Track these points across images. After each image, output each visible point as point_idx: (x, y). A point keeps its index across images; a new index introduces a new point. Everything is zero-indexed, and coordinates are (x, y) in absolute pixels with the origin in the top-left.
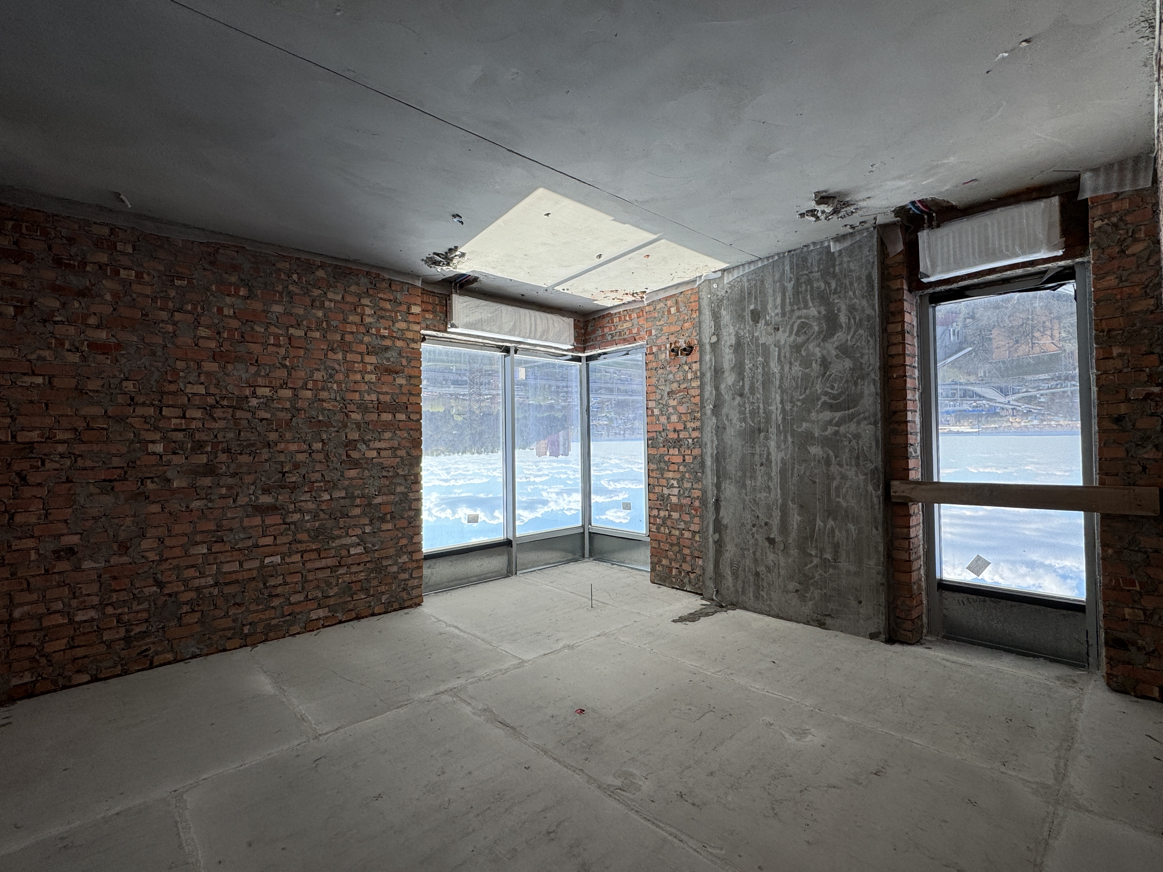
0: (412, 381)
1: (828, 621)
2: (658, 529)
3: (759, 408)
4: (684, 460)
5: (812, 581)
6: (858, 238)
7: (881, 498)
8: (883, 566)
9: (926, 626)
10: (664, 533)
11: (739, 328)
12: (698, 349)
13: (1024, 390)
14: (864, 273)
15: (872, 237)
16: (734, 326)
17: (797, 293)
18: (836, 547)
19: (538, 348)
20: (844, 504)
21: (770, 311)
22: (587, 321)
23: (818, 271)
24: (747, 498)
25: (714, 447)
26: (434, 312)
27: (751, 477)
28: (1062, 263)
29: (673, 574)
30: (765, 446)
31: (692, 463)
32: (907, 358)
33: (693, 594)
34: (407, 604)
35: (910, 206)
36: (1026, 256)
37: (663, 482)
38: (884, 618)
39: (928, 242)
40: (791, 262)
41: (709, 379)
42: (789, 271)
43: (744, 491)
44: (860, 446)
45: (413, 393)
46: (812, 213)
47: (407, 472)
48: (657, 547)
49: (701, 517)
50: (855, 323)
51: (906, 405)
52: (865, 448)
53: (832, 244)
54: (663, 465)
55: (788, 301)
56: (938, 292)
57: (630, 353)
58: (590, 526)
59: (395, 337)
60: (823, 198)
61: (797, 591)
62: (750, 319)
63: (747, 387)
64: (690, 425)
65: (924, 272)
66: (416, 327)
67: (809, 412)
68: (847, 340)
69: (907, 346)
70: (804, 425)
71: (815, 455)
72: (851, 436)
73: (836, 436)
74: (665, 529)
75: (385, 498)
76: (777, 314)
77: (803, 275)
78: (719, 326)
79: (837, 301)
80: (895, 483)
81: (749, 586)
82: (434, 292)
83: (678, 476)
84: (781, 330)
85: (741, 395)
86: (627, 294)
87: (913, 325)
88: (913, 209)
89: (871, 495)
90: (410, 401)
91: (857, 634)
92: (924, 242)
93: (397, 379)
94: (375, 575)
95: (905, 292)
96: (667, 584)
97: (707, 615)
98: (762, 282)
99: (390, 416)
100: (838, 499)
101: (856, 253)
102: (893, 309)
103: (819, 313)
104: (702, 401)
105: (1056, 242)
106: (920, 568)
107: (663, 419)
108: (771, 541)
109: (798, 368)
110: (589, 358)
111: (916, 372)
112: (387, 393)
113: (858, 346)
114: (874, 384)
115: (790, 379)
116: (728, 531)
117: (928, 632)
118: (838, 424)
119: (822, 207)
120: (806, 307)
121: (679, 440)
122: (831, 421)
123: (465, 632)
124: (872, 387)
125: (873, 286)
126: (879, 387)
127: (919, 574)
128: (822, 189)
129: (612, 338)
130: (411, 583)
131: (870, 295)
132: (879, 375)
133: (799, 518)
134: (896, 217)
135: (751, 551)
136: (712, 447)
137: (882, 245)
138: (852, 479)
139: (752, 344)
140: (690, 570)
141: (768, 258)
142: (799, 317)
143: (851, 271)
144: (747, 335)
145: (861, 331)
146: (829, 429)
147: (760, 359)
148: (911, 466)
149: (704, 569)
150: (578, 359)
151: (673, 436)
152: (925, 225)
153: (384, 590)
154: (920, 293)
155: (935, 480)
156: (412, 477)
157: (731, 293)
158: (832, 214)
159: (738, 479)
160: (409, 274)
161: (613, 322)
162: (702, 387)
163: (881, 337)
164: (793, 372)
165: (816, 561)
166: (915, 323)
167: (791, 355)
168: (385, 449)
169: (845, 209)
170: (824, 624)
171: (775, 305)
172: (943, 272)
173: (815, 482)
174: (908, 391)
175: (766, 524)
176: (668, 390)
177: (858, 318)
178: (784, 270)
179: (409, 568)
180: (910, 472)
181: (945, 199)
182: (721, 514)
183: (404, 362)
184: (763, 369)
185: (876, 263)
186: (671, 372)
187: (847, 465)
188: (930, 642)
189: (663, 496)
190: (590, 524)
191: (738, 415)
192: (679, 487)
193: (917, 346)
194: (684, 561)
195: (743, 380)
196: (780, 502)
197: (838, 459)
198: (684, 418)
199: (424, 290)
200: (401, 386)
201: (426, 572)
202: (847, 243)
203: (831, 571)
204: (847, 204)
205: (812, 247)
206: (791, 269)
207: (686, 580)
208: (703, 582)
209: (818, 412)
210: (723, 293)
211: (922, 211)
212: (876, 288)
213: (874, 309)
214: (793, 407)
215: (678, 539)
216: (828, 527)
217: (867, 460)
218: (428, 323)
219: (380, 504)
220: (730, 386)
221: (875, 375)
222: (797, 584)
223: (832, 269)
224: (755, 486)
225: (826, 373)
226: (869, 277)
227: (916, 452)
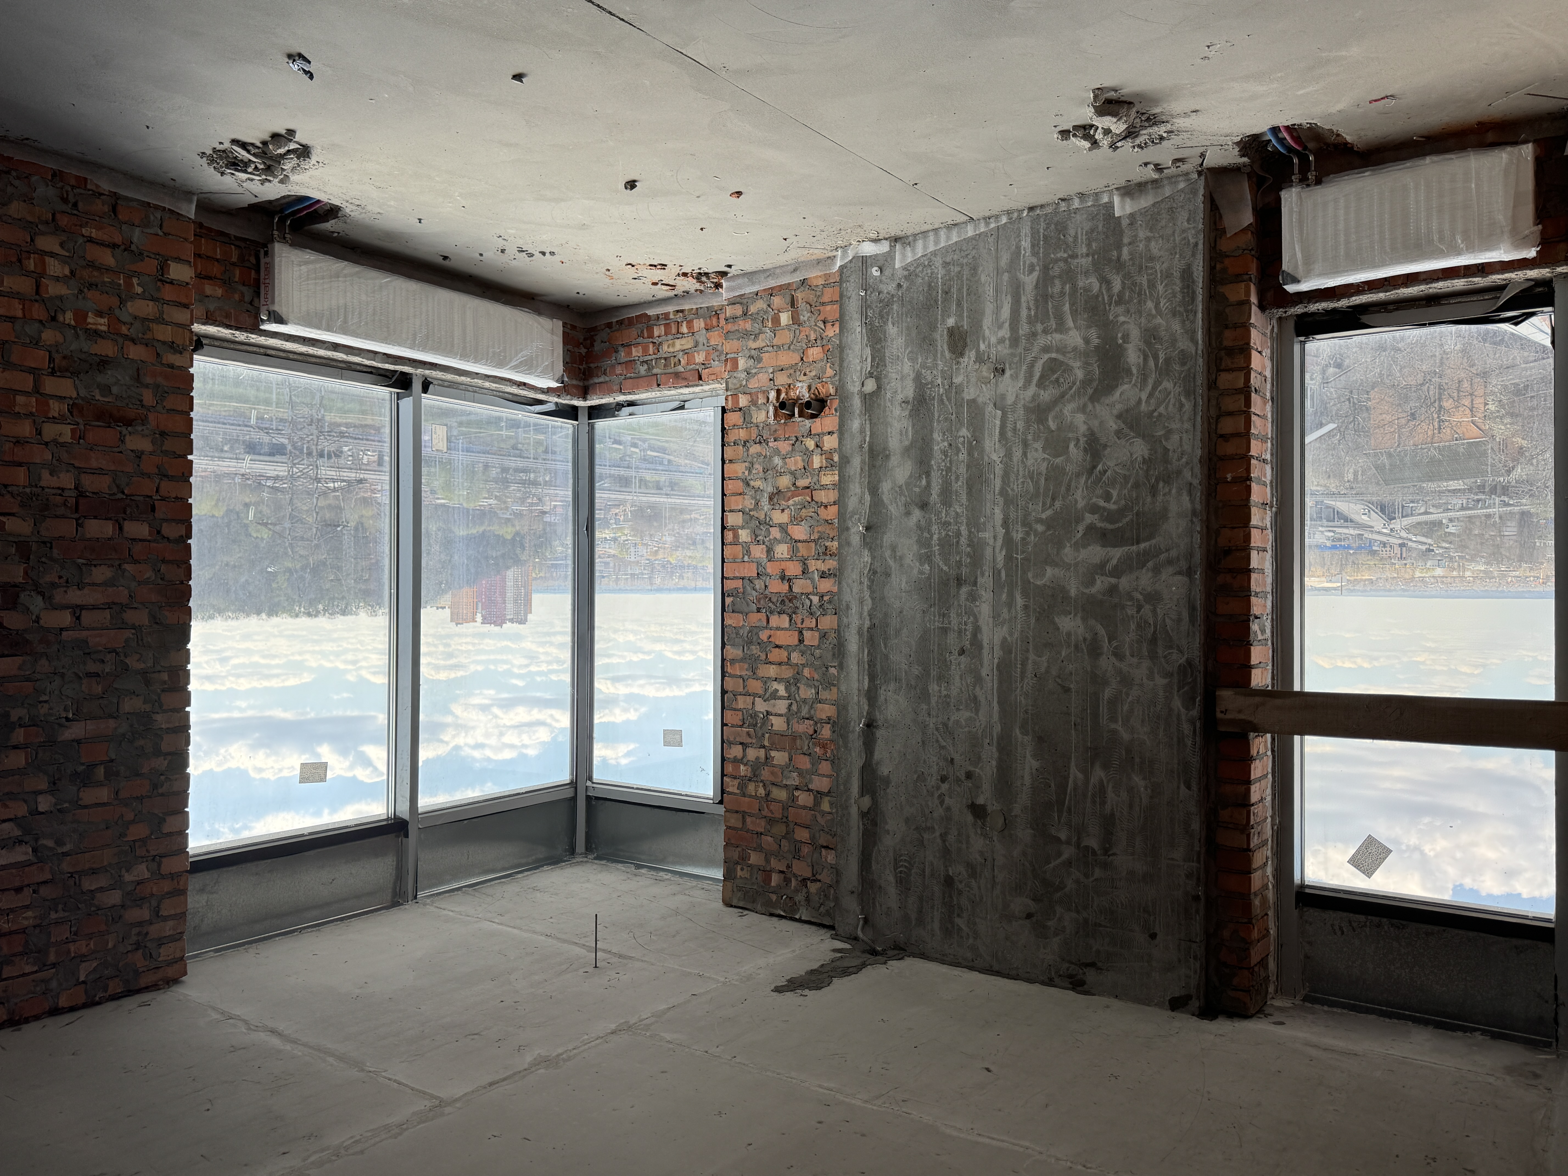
0: (169, 444)
1: (1091, 976)
2: (742, 787)
3: (958, 534)
4: (801, 641)
5: (1059, 895)
6: (1167, 191)
7: (1198, 724)
8: (1199, 862)
9: (1273, 978)
10: (756, 797)
11: (924, 366)
12: (836, 404)
13: (1422, 510)
14: (1178, 265)
15: (1194, 192)
16: (913, 360)
17: (1043, 296)
18: (1108, 823)
19: (479, 382)
20: (1126, 736)
21: (987, 332)
22: (594, 329)
23: (1087, 255)
24: (931, 722)
25: (866, 614)
26: (226, 283)
27: (940, 678)
28: (1533, 274)
29: (773, 884)
30: (970, 613)
31: (818, 647)
32: (1253, 443)
33: (814, 928)
34: (143, 982)
35: (1269, 137)
36: (1472, 256)
37: (755, 686)
38: (1198, 965)
39: (1300, 213)
40: (1034, 233)
41: (859, 470)
42: (1029, 251)
43: (925, 707)
44: (1160, 617)
45: (170, 473)
46: (1085, 131)
47: (150, 664)
48: (741, 826)
49: (834, 761)
50: (1156, 365)
51: (1248, 538)
52: (1167, 620)
53: (1116, 200)
54: (755, 650)
55: (1024, 313)
56: (1313, 314)
57: (687, 405)
58: (589, 784)
59: (126, 337)
60: (1109, 101)
61: (1029, 916)
62: (945, 347)
63: (935, 490)
64: (815, 566)
65: (1290, 271)
66: (181, 316)
67: (1060, 546)
68: (1140, 401)
69: (1254, 418)
70: (1049, 571)
71: (1069, 634)
72: (1140, 597)
73: (1111, 596)
74: (756, 787)
75: (91, 726)
76: (1001, 341)
77: (1057, 261)
78: (882, 359)
79: (1122, 319)
80: (1226, 694)
81: (932, 907)
82: (227, 235)
83: (788, 673)
84: (1008, 373)
85: (924, 506)
86: (685, 275)
87: (1265, 377)
88: (1274, 141)
89: (1179, 716)
90: (163, 492)
91: (1146, 1001)
92: (1291, 211)
93: (128, 438)
94: (61, 914)
95: (1254, 309)
96: (759, 908)
97: (846, 972)
98: (974, 269)
99: (107, 529)
100: (1113, 726)
101: (1163, 223)
102: (1227, 343)
103: (1087, 341)
104: (841, 515)
105: (1527, 232)
106: (1265, 864)
107: (758, 552)
108: (978, 811)
109: (1040, 455)
110: (595, 412)
111: (1268, 469)
112: (99, 472)
113: (1160, 415)
114: (1190, 494)
115: (1024, 476)
116: (891, 790)
117: (1276, 992)
118: (1117, 572)
119: (1107, 122)
120: (1061, 327)
121: (791, 597)
122: (1102, 566)
123: (295, 1042)
124: (1186, 498)
125: (1194, 292)
126: (1198, 499)
127: (1264, 876)
128: (1107, 83)
129: (649, 369)
130: (154, 930)
131: (1187, 311)
132: (1199, 476)
133: (1035, 764)
134: (1242, 156)
135: (937, 834)
136: (861, 614)
137: (1213, 209)
138: (1141, 685)
139: (949, 400)
140: (808, 874)
141: (987, 219)
142: (1046, 349)
143: (1152, 259)
144: (939, 381)
145: (1167, 384)
146: (1098, 582)
147: (964, 432)
148: (1254, 660)
149: (837, 871)
150: (571, 413)
151: (778, 587)
152: (1293, 177)
153: (84, 950)
154: (1280, 312)
155: (1297, 688)
156: (165, 676)
157: (908, 289)
158: (1124, 138)
159: (913, 683)
160: (164, 186)
161: (651, 336)
162: (842, 486)
163: (1206, 398)
164: (1030, 462)
165: (1068, 852)
166: (1268, 373)
167: (1028, 427)
168: (95, 608)
169: (1150, 130)
170: (1082, 983)
171: (997, 319)
172: (1324, 274)
173: (1067, 690)
174: (1254, 510)
175: (969, 775)
176: (770, 489)
177: (1162, 356)
178: (1018, 248)
179: (152, 895)
180: (1254, 672)
181: (1335, 129)
182: (877, 756)
183: (148, 397)
184: (969, 454)
185: (1201, 246)
186: (777, 452)
187: (1133, 656)
188: (1281, 1009)
189: (754, 716)
190: (590, 778)
191: (915, 548)
192: (789, 698)
193: (1270, 420)
194: (797, 854)
195: (928, 474)
196: (997, 729)
197: (1115, 644)
198: (803, 550)
199: (201, 225)
200: (139, 455)
201: (195, 901)
202: (1145, 202)
203: (1098, 873)
204: (1153, 120)
205: (1076, 204)
206: (1033, 246)
207: (800, 897)
208: (836, 899)
209: (1076, 546)
210: (891, 287)
211: (1290, 149)
212: (1200, 298)
213: (1193, 340)
214: (1028, 534)
215: (785, 808)
216: (1094, 780)
217: (1171, 647)
218: (212, 307)
219: (79, 742)
220: (900, 487)
221: (1193, 475)
222: (1030, 902)
223: (1115, 253)
224: (946, 696)
225: (1094, 467)
226: (1187, 274)
227: (1263, 631)
